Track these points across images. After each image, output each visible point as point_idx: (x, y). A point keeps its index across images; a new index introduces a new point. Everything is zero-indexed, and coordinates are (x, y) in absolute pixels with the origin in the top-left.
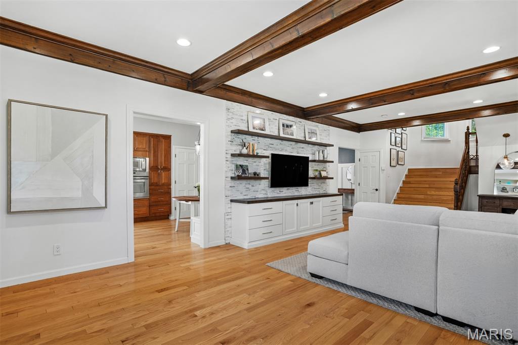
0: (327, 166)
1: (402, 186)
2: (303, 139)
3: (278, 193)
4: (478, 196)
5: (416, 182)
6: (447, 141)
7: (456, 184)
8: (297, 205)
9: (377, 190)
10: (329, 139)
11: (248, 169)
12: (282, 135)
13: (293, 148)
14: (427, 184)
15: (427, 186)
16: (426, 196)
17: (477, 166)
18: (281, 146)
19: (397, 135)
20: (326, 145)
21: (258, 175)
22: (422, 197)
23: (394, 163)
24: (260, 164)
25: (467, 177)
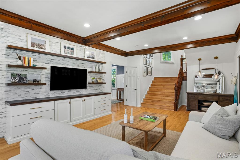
0: (103, 76)
1: (150, 87)
2: (83, 58)
3: (60, 94)
4: (186, 93)
5: (157, 85)
6: (173, 63)
7: (176, 86)
8: (70, 103)
9: (135, 89)
10: (105, 59)
11: (26, 77)
12: (63, 53)
13: (74, 63)
14: (162, 86)
15: (163, 87)
16: (162, 93)
17: (186, 76)
18: (63, 61)
19: (147, 59)
20: (102, 63)
21: (38, 82)
22: (159, 93)
23: (145, 74)
24: (41, 73)
25: (182, 82)
